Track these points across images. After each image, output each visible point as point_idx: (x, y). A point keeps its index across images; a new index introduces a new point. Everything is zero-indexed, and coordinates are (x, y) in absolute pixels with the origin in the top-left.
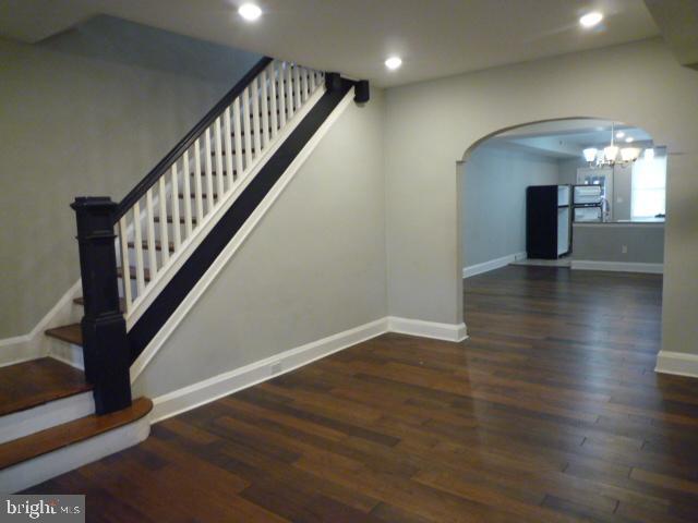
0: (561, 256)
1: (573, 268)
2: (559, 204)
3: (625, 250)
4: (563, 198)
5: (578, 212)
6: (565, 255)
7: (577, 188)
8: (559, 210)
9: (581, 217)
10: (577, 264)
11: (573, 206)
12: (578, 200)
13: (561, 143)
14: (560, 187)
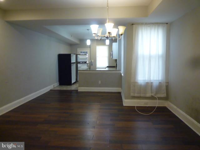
0: (73, 84)
1: (79, 91)
2: (72, 62)
3: (100, 82)
4: (73, 60)
5: (79, 65)
6: (75, 83)
7: (78, 56)
8: (72, 64)
9: (80, 67)
10: (81, 89)
11: (77, 63)
12: (79, 60)
13: (72, 36)
14: (72, 55)
